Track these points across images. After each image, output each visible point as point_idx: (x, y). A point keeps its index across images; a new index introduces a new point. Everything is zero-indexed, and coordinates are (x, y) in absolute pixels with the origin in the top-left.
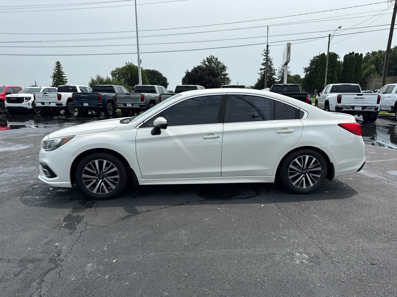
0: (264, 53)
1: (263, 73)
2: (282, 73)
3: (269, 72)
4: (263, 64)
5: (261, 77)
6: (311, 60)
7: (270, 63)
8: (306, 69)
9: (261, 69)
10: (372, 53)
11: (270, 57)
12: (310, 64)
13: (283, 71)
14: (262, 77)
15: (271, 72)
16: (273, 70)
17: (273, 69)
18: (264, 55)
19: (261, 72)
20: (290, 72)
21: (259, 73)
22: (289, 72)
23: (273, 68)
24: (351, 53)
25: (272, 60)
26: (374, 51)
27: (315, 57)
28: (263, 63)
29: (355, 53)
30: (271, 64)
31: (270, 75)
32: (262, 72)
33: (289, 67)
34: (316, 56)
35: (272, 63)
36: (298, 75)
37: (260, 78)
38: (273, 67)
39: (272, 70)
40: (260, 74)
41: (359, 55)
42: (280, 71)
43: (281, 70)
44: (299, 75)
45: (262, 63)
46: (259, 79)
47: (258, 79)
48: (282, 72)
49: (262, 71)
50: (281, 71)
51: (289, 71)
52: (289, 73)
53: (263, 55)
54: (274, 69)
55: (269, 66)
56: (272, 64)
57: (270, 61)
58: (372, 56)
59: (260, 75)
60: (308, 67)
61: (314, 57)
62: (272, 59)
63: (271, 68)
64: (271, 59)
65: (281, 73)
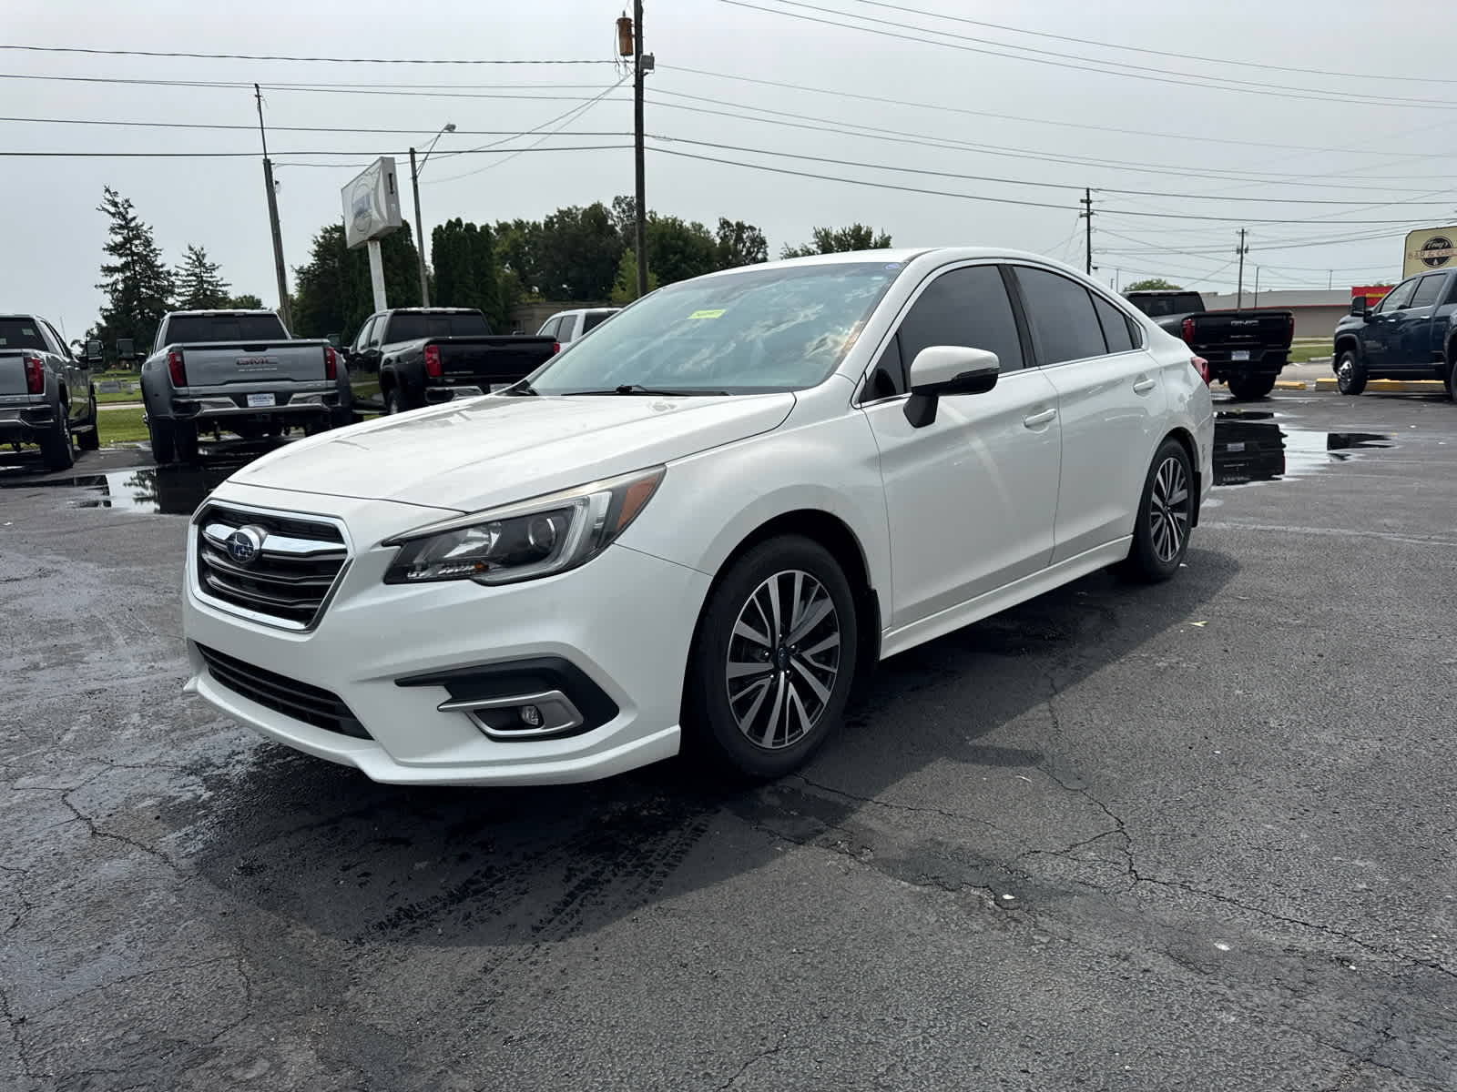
0: (106, 202)
1: (120, 287)
2: (192, 289)
3: (145, 282)
4: (113, 249)
5: (116, 302)
6: (318, 241)
7: (146, 247)
8: (304, 273)
9: (109, 270)
10: (496, 226)
11: (139, 221)
12: (314, 256)
13: (194, 281)
14: (121, 301)
15: (153, 282)
16: (162, 273)
17: (161, 270)
18: (109, 212)
19: (109, 280)
20: (227, 285)
21: (102, 286)
22: (224, 285)
23: (162, 266)
24: (454, 220)
25: (149, 235)
26: (501, 222)
27: (329, 228)
28: (113, 244)
29: (464, 223)
30: (151, 251)
31: (150, 292)
32: (115, 283)
33: (217, 265)
34: (331, 228)
35: (152, 248)
36: (252, 297)
37: (111, 307)
38: (158, 263)
39: (157, 276)
40: (107, 289)
41: (478, 230)
42: (184, 281)
43: (188, 275)
44: (257, 297)
45: (109, 245)
46: (106, 310)
47: (101, 309)
48: (194, 283)
49: (112, 275)
50: (190, 281)
51: (222, 279)
52: (223, 289)
53: (106, 213)
54: (165, 269)
55: (143, 259)
56: (155, 249)
57: (143, 238)
58: (497, 238)
59: (105, 292)
60: (309, 267)
61: (326, 231)
62: (151, 228)
63: (151, 265)
64: (145, 228)
65: (190, 286)
